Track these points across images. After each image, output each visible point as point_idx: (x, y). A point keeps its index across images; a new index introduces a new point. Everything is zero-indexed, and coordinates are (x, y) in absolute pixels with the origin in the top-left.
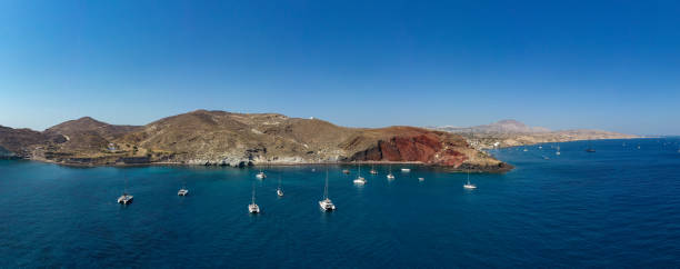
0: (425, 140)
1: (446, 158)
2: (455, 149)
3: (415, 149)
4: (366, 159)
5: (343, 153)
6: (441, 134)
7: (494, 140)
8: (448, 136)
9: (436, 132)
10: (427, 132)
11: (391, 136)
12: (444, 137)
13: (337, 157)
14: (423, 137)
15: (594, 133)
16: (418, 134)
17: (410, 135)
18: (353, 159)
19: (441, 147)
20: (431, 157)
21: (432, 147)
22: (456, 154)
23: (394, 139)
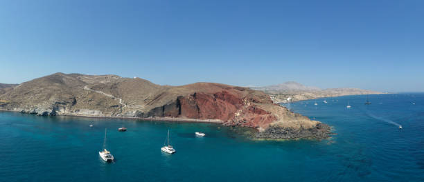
0: (226, 96)
1: (249, 117)
2: (259, 106)
3: (215, 106)
4: (163, 115)
5: (143, 108)
6: (243, 89)
7: (286, 96)
8: (251, 91)
9: (238, 88)
10: (228, 88)
11: (193, 91)
12: (246, 93)
13: (134, 112)
14: (224, 94)
15: (352, 90)
16: (220, 90)
17: (212, 91)
18: (149, 114)
19: (242, 103)
20: (231, 115)
21: (233, 103)
22: (260, 112)
23: (195, 95)
